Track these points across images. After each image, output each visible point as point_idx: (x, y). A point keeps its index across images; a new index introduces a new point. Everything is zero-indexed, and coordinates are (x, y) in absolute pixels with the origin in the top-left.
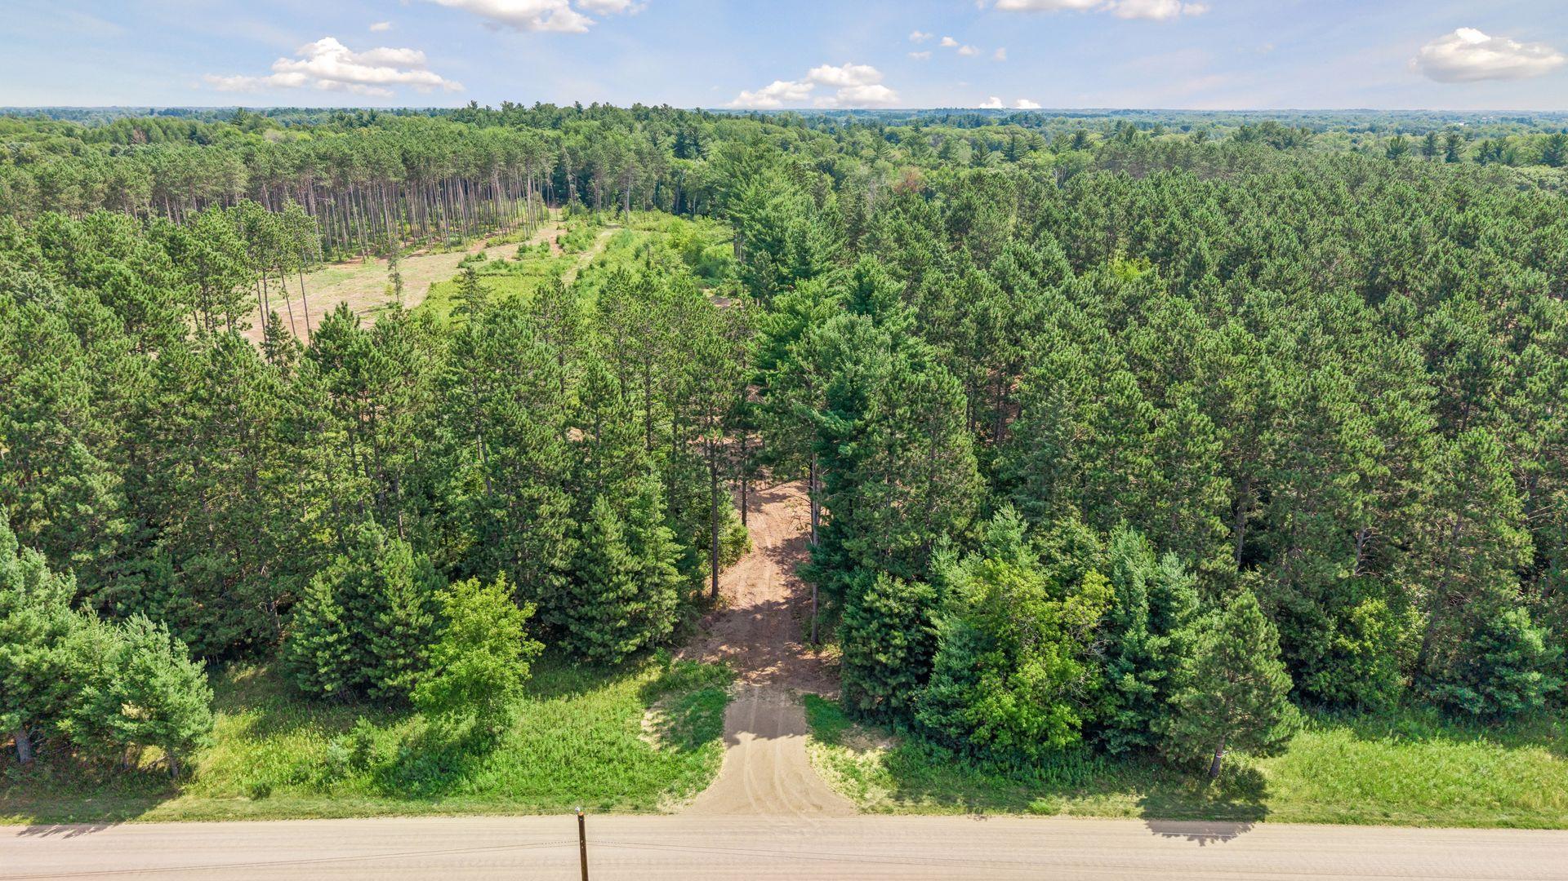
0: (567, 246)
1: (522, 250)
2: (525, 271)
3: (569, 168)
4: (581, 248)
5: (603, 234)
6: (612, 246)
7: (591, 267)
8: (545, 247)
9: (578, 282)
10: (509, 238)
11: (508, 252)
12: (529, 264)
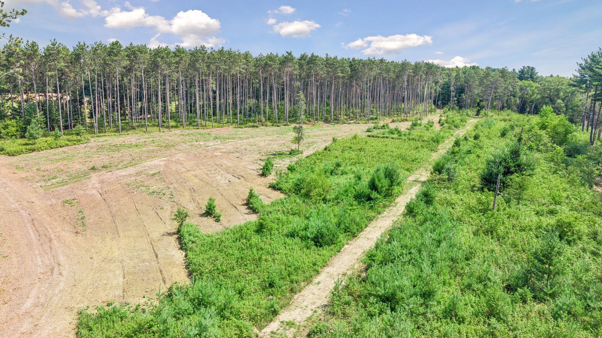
0: (446, 125)
1: (415, 125)
2: (411, 137)
3: (453, 84)
4: (456, 127)
5: (471, 121)
6: (480, 126)
7: (466, 139)
8: (430, 124)
9: (456, 149)
10: (408, 118)
11: (404, 127)
12: (416, 133)
